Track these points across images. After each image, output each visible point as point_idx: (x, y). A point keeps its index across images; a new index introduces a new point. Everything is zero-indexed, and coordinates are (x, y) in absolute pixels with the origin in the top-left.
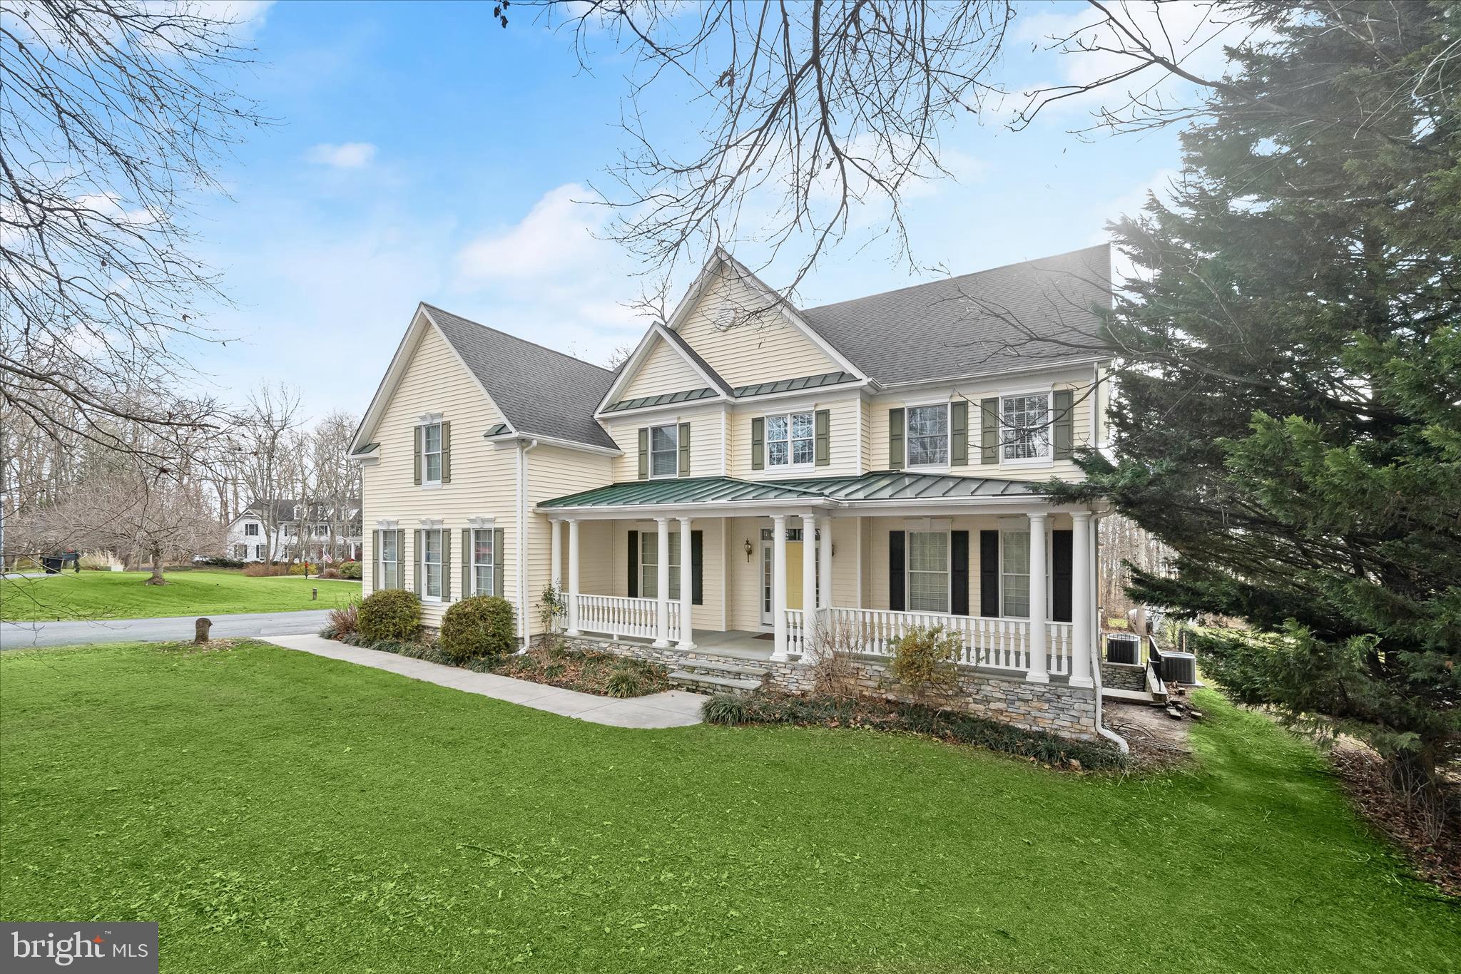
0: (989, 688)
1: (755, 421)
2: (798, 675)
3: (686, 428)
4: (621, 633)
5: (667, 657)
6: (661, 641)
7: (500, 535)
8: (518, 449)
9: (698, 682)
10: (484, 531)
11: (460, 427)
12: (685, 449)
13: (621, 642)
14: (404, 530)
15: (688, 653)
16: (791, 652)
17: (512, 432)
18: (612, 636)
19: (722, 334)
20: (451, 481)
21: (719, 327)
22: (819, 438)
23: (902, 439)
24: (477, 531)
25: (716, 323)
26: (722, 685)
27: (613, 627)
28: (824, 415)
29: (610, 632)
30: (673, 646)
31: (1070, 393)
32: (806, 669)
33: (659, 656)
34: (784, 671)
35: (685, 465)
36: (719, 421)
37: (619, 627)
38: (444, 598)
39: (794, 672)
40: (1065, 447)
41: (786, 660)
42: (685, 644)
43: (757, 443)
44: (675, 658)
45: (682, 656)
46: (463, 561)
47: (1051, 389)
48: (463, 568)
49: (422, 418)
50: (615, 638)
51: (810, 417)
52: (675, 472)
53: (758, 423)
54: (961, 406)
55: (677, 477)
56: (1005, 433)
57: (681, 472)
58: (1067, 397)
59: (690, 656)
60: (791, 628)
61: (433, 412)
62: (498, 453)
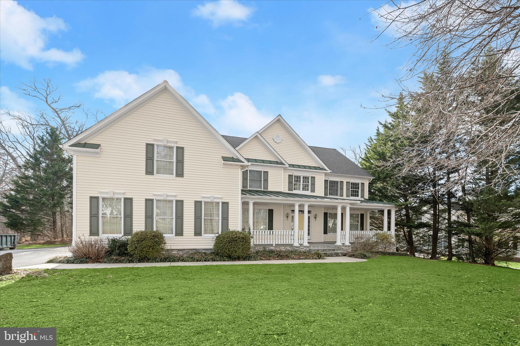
1: (289, 175)
2: (347, 248)
3: (266, 173)
4: (277, 243)
5: (302, 249)
6: (296, 244)
7: (225, 205)
8: (240, 170)
9: (326, 253)
10: (212, 203)
11: (193, 152)
12: (266, 180)
13: (280, 246)
14: (132, 198)
15: (310, 247)
16: (342, 243)
17: (244, 162)
18: (272, 245)
19: (276, 144)
20: (184, 177)
21: (276, 141)
22: (312, 184)
23: (328, 188)
24: (205, 203)
25: (274, 140)
26: (334, 253)
27: (273, 241)
28: (313, 178)
29: (271, 243)
30: (301, 245)
31: (364, 184)
32: (349, 246)
33: (298, 249)
34: (343, 248)
35: (266, 186)
36: (281, 173)
37: (275, 241)
38: (177, 234)
39: (346, 248)
40: (363, 196)
41: (342, 245)
42: (306, 244)
43: (290, 183)
44: (305, 249)
45: (308, 248)
46: (195, 216)
47: (360, 182)
48: (195, 219)
49: (155, 140)
50: (274, 245)
51: (308, 178)
52: (261, 188)
53: (290, 176)
54: (342, 182)
55: (262, 190)
56: (351, 190)
57: (264, 188)
58: (363, 184)
59: (311, 247)
60: (342, 236)
61: (169, 139)
62: (224, 169)
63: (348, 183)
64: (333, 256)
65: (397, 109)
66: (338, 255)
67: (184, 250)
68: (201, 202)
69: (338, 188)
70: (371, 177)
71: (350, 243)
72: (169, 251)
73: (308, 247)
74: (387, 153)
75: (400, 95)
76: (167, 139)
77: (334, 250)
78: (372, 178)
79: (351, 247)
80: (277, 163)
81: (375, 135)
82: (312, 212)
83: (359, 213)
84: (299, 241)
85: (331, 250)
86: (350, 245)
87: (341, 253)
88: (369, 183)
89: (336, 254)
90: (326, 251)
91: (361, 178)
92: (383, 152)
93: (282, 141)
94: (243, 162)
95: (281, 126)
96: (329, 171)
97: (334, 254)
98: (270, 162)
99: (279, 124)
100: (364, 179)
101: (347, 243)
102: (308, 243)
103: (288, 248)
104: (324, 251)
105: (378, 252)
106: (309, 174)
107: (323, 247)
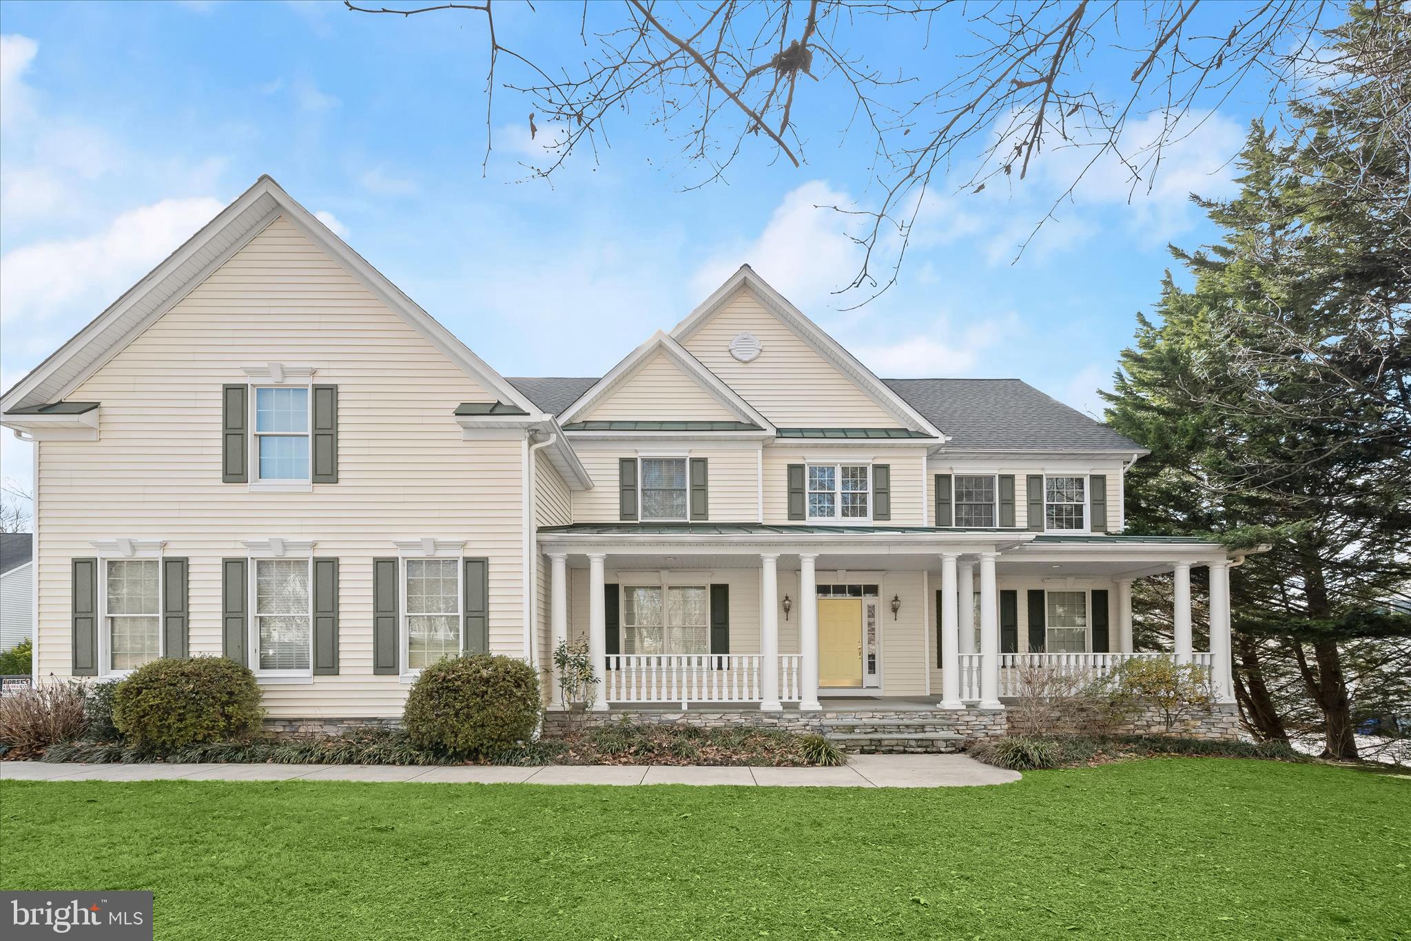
0: (1149, 714)
1: (791, 468)
2: (986, 720)
3: (700, 464)
4: (695, 700)
5: (790, 721)
6: (771, 704)
7: (477, 568)
8: (525, 444)
9: (880, 741)
10: (433, 563)
11: (367, 397)
12: (701, 489)
13: (702, 711)
14: (187, 559)
15: (823, 713)
16: (966, 698)
17: (529, 414)
18: (678, 705)
19: (741, 365)
20: (341, 483)
21: (740, 357)
22: (877, 492)
23: (950, 504)
24: (411, 563)
25: (733, 352)
26: (917, 740)
27: (679, 693)
28: (882, 471)
29: (674, 700)
30: (790, 707)
31: (1103, 478)
32: (995, 714)
33: (776, 721)
34: (967, 718)
35: (701, 509)
36: (754, 460)
37: (690, 693)
38: (319, 670)
39: (981, 719)
40: (1100, 522)
41: (964, 707)
42: (810, 703)
43: (795, 491)
44: (803, 721)
45: (814, 717)
46: (377, 609)
47: (1088, 472)
48: (376, 620)
49: (250, 372)
50: (685, 707)
51: (863, 470)
52: (684, 516)
53: (795, 471)
54: (1008, 480)
55: (688, 520)
56: (1050, 507)
57: (694, 515)
58: (1099, 481)
59: (828, 716)
60: (965, 674)
61: (287, 365)
62: (469, 444)
63: (1034, 480)
64: (912, 753)
65: (1243, 186)
66: (934, 750)
67: (341, 720)
68: (393, 562)
69: (992, 499)
70: (1133, 448)
71: (1003, 700)
72: (294, 723)
73: (815, 715)
74: (1188, 351)
75: (1254, 133)
76: (282, 363)
77: (922, 728)
78: (1136, 454)
79: (1005, 715)
80: (736, 426)
81: (1156, 302)
82: (881, 590)
83: (1087, 587)
84: (780, 691)
85: (907, 726)
86: (1003, 707)
87: (946, 741)
88: (1129, 475)
89: (925, 743)
90: (884, 732)
91: (1089, 458)
92: (1171, 350)
93: (763, 354)
94: (527, 412)
95: (756, 305)
96: (942, 439)
97: (913, 743)
98: (712, 426)
99: (750, 299)
100: (1105, 458)
101: (990, 702)
102: (820, 698)
103: (736, 718)
104: (876, 731)
105: (1127, 740)
106: (865, 458)
107: (878, 715)
